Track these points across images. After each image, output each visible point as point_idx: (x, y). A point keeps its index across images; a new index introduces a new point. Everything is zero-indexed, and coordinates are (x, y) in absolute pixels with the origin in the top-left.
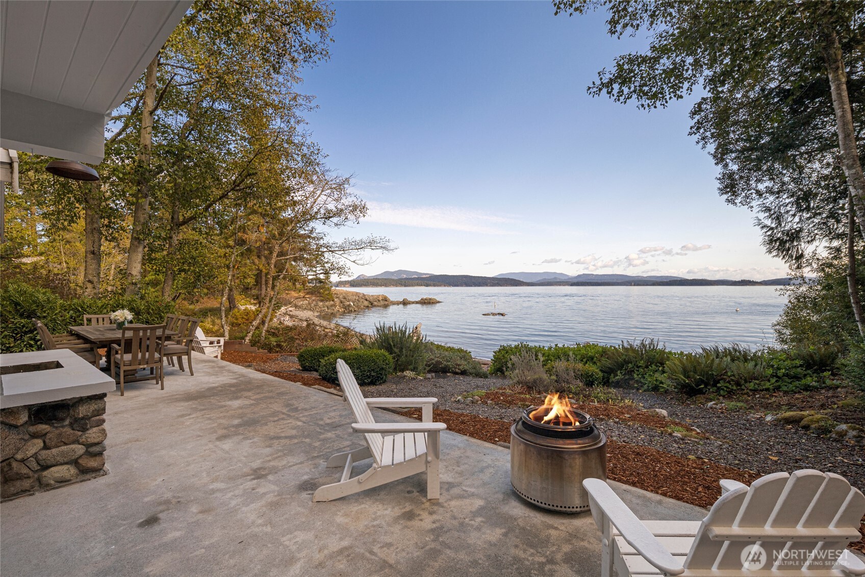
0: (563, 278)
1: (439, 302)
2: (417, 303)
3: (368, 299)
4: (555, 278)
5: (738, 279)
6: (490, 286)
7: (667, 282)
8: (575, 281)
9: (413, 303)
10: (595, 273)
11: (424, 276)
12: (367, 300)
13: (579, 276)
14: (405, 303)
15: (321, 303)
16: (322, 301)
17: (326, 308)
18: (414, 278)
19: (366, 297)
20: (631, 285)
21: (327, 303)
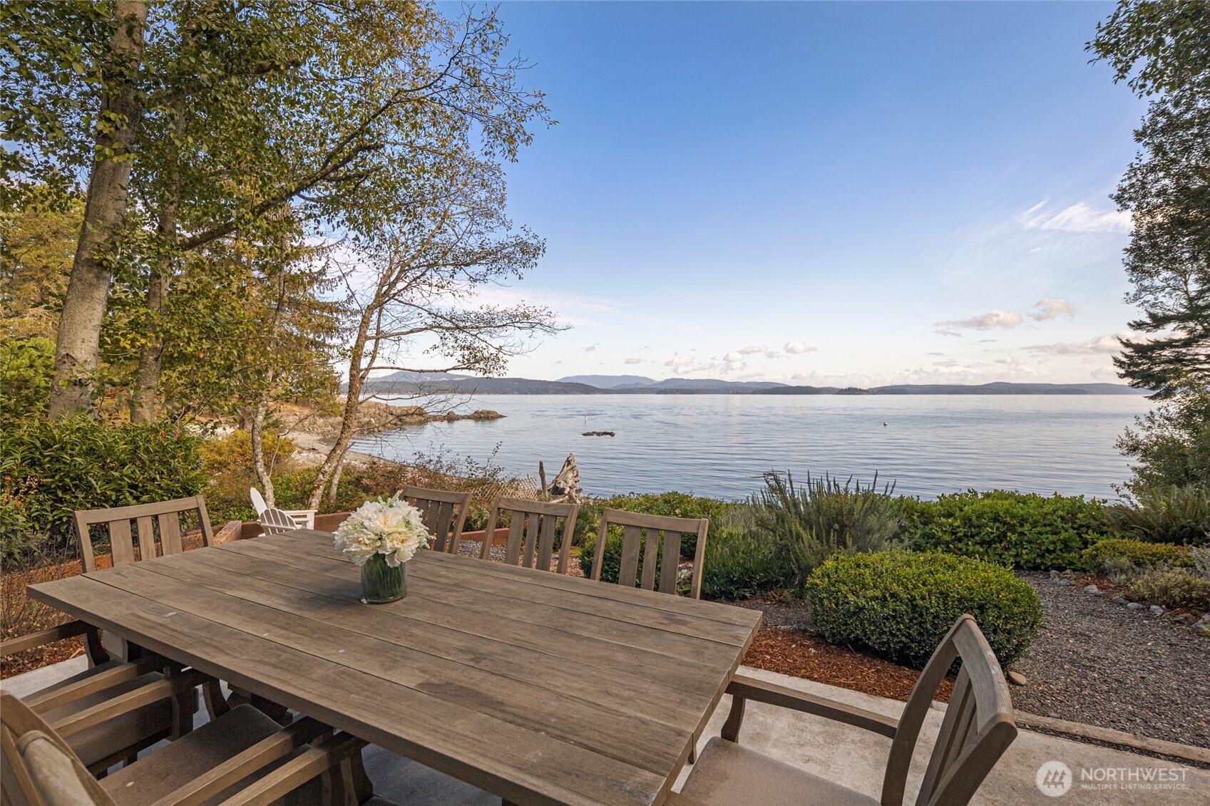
0: (647, 384)
1: (501, 416)
2: (469, 417)
3: (394, 412)
4: (637, 383)
5: (845, 387)
6: (552, 393)
7: (769, 390)
8: (663, 387)
9: (463, 418)
10: (686, 377)
11: (458, 379)
12: (392, 414)
13: (667, 381)
14: (451, 418)
15: (322, 420)
16: (321, 416)
17: (330, 428)
18: (443, 381)
19: (392, 409)
20: (729, 393)
21: (331, 420)
